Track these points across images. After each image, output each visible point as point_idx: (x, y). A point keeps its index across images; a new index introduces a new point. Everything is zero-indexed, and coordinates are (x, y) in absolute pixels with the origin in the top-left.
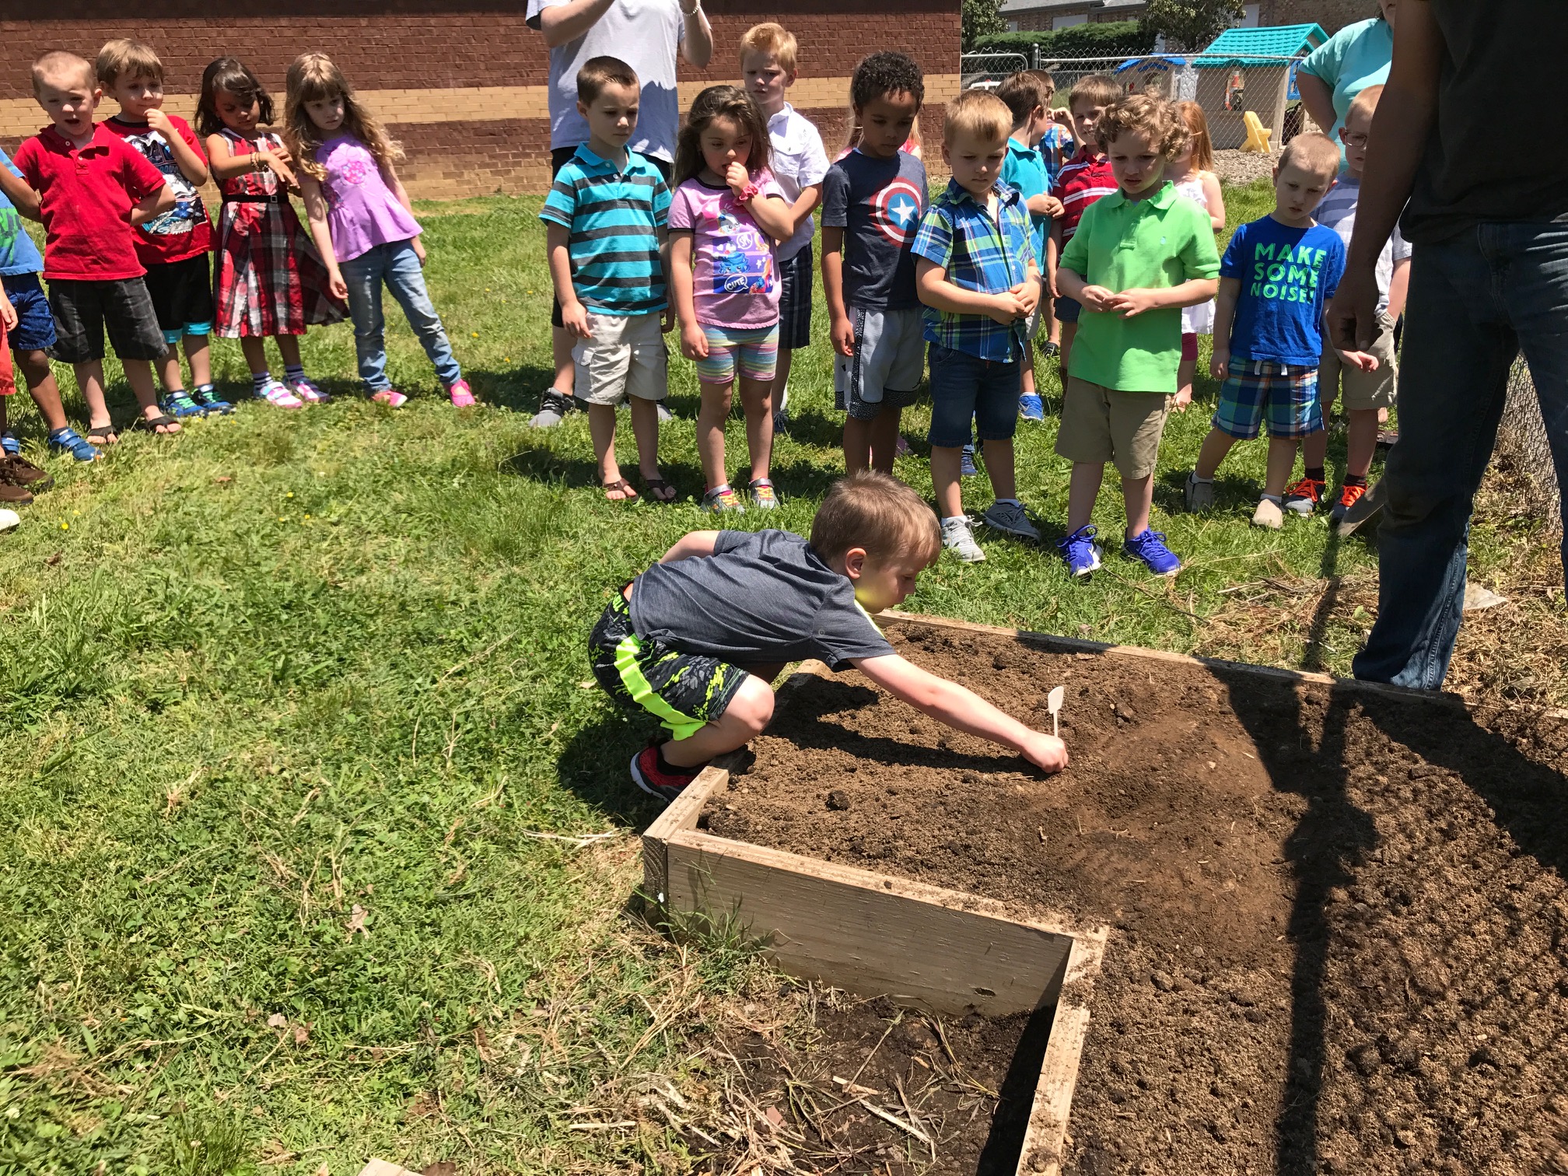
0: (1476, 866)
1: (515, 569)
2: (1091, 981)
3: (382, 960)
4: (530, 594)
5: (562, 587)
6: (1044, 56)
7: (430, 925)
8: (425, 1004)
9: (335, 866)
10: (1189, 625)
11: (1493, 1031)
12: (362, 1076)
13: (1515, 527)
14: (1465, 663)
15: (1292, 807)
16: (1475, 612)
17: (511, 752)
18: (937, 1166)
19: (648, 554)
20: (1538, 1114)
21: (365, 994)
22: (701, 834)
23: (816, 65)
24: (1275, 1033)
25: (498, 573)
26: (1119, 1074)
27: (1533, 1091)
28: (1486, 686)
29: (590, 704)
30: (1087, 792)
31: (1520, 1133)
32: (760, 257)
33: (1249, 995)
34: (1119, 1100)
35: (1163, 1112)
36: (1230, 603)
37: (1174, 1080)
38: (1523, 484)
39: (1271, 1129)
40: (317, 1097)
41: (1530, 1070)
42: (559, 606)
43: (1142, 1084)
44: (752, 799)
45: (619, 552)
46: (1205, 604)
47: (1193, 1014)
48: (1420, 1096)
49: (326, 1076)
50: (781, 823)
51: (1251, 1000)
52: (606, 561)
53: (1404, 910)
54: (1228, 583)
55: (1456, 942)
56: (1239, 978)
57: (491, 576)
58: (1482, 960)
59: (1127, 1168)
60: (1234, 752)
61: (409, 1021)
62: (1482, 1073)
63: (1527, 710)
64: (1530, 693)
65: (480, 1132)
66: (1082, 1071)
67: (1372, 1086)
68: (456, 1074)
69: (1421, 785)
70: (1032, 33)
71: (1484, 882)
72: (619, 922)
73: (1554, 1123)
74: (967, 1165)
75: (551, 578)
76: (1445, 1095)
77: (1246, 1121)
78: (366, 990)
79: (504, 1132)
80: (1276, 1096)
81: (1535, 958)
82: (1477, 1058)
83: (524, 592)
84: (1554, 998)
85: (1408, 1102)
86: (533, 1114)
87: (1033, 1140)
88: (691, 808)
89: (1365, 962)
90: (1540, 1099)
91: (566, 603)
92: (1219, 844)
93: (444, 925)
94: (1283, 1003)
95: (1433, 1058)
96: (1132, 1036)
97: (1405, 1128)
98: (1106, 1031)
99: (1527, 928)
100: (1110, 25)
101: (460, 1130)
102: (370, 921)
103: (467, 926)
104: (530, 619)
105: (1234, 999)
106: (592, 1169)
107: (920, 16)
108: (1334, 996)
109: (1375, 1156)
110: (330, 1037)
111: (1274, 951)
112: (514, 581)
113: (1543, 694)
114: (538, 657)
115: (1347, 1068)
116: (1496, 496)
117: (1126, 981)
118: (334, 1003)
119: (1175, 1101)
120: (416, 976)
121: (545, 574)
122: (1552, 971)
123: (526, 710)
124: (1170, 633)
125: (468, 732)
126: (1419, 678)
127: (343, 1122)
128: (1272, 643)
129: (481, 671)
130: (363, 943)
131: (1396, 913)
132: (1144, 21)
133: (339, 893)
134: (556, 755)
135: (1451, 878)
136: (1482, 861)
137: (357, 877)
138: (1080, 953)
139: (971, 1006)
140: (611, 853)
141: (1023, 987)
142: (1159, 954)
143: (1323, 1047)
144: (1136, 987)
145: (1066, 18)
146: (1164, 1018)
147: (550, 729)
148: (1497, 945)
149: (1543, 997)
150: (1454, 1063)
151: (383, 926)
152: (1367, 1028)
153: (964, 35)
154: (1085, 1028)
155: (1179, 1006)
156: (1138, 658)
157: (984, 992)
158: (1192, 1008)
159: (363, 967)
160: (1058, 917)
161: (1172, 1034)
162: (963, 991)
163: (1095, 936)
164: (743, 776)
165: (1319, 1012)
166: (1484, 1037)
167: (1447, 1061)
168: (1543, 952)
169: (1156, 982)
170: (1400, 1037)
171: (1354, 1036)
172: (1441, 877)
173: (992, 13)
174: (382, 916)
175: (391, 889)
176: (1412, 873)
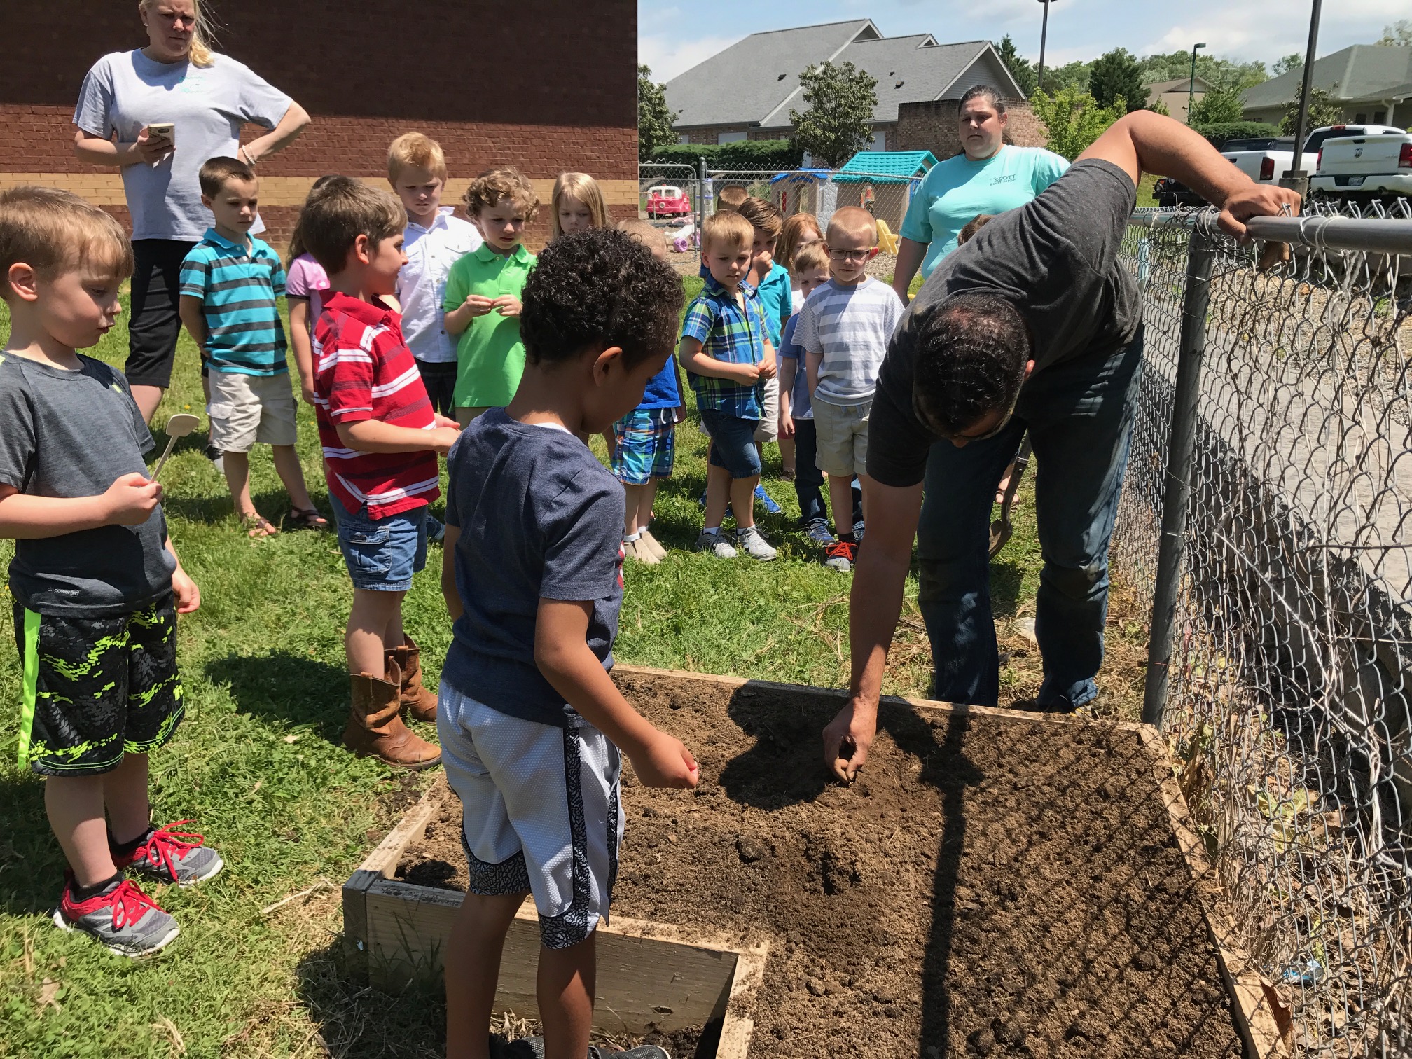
0: (1068, 863)
2: (754, 993)
3: (74, 1033)
5: (268, 648)
6: (710, 168)
7: (125, 993)
9: (27, 941)
10: (838, 660)
11: (1083, 1006)
17: (214, 813)
22: (399, 883)
24: (910, 1024)
29: (293, 760)
33: (888, 993)
41: (1113, 1038)
44: (448, 846)
45: (324, 612)
47: (841, 1014)
51: (890, 998)
52: (310, 621)
53: (1011, 905)
55: (1052, 930)
56: (880, 978)
58: (1073, 944)
62: (1076, 1045)
63: (1103, 725)
69: (1023, 795)
70: (701, 146)
71: (1074, 875)
75: (257, 639)
81: (1115, 938)
82: (1071, 1032)
84: (1129, 972)
88: (389, 858)
93: (140, 990)
94: (916, 998)
95: (1037, 1034)
96: (790, 1040)
98: (767, 1038)
99: (1107, 913)
100: (765, 142)
102: (62, 994)
103: (164, 991)
105: (875, 998)
107: (603, 130)
108: (955, 986)
115: (969, 1051)
117: (784, 990)
121: (251, 636)
122: (1128, 949)
123: (230, 770)
125: (171, 795)
128: (905, 673)
130: (54, 1017)
131: (1005, 909)
132: (793, 140)
133: (31, 968)
134: (259, 812)
135: (1047, 875)
136: (1072, 857)
137: (49, 951)
138: (744, 967)
139: (652, 1025)
140: (313, 905)
141: (697, 1003)
142: (813, 960)
143: (949, 1034)
144: (793, 994)
145: (729, 135)
146: (817, 1022)
147: (253, 787)
148: (1085, 930)
149: (1121, 972)
150: (1054, 1038)
151: (77, 997)
152: (984, 1013)
153: (642, 145)
154: (749, 1037)
155: (830, 1009)
156: (793, 693)
157: (662, 1010)
158: (841, 1009)
159: (54, 1042)
160: (725, 935)
161: (824, 1035)
162: (644, 1011)
163: (758, 951)
164: (439, 824)
165: (945, 1003)
166: (1076, 1012)
167: (1047, 1036)
168: (1120, 933)
169: (810, 989)
170: (1010, 1019)
171: (974, 1021)
172: (1040, 874)
173: (666, 128)
174: (75, 989)
175: (85, 960)
176: (1018, 873)
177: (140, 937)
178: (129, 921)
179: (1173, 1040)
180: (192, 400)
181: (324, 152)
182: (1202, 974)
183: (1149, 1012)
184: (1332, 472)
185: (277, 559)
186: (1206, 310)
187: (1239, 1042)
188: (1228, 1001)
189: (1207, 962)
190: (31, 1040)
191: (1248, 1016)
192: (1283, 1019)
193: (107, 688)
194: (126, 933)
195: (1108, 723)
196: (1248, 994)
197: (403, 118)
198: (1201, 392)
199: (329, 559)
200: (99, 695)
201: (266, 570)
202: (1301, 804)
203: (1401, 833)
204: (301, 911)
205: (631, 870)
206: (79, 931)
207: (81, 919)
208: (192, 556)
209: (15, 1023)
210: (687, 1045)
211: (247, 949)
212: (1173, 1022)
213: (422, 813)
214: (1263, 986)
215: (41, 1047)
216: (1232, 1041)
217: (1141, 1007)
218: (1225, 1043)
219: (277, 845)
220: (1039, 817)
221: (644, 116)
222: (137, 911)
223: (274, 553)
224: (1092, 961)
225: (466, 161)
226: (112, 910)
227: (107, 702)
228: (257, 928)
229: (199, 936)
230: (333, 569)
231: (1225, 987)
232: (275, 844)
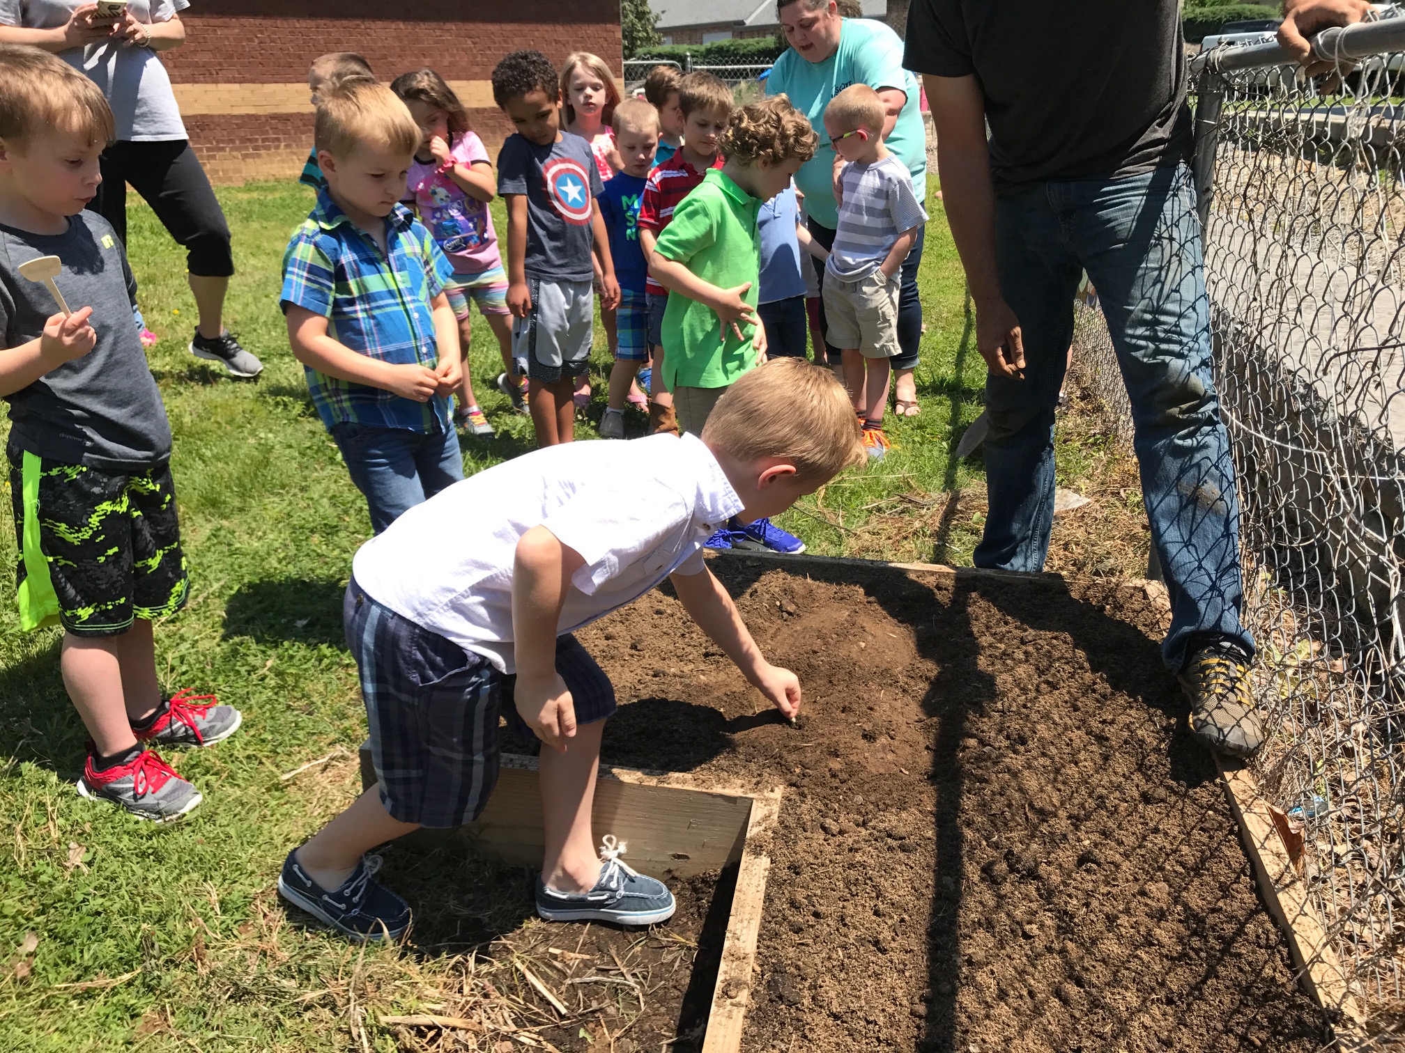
0: (1076, 709)
1: (224, 522)
2: (770, 833)
3: (103, 892)
4: (238, 545)
5: (271, 536)
6: (696, 63)
9: (50, 809)
10: (840, 536)
11: (1096, 837)
12: (87, 1005)
13: (1094, 444)
14: (1061, 552)
15: (928, 673)
16: (1066, 512)
17: (227, 689)
18: (645, 1013)
19: (354, 502)
20: (1133, 899)
24: (924, 858)
26: (798, 908)
27: (1128, 881)
28: (1079, 570)
31: (1120, 916)
33: (902, 831)
34: (798, 930)
35: (835, 935)
36: (873, 517)
37: (844, 907)
38: (1099, 409)
39: (924, 937)
40: (41, 1028)
41: (1125, 865)
42: (268, 554)
43: (816, 915)
45: (325, 501)
46: (852, 519)
47: (857, 850)
48: (1041, 896)
49: (50, 1007)
51: (904, 834)
52: (312, 511)
53: (1022, 749)
54: (870, 501)
55: (1063, 770)
56: (893, 818)
57: (200, 530)
58: (1084, 782)
59: (807, 984)
60: (880, 633)
61: (133, 946)
62: (1087, 871)
63: (1109, 582)
64: (1111, 572)
65: (211, 1041)
66: (766, 909)
67: (1003, 892)
68: (184, 991)
69: (1030, 649)
70: (686, 46)
71: (1083, 721)
73: (1146, 905)
74: (673, 1009)
75: (260, 528)
76: (1060, 892)
77: (904, 933)
79: (234, 1037)
80: (927, 910)
81: (1124, 776)
82: (1084, 860)
83: (233, 543)
84: (1140, 806)
85: (1031, 901)
86: (263, 1017)
87: (725, 972)
89: (994, 793)
90: (1134, 886)
91: (276, 550)
92: (871, 709)
93: (165, 852)
94: (930, 834)
95: (1049, 863)
96: (806, 875)
97: (1030, 923)
98: (784, 874)
99: (1117, 754)
100: (751, 41)
101: (191, 1041)
102: (89, 857)
103: (191, 851)
104: (241, 567)
105: (889, 836)
107: (585, 27)
108: (969, 824)
109: (1008, 948)
110: (52, 971)
111: (921, 793)
112: (222, 533)
113: (1121, 572)
115: (983, 880)
116: (1079, 421)
117: (799, 830)
119: (845, 925)
121: (254, 525)
122: (1138, 786)
123: (241, 649)
124: (824, 545)
125: (184, 673)
126: (1025, 564)
128: (908, 547)
129: (194, 617)
130: (82, 878)
131: (1016, 752)
133: (55, 834)
134: (273, 688)
135: (1057, 719)
137: (75, 817)
138: (759, 811)
139: (669, 871)
140: (330, 773)
141: (713, 847)
142: (826, 805)
143: (963, 865)
144: (808, 834)
145: (713, 35)
146: (833, 858)
147: (265, 666)
148: (1094, 769)
149: (1132, 806)
150: (1065, 866)
151: (103, 860)
152: (996, 846)
153: (625, 48)
154: (767, 873)
155: (845, 847)
156: (798, 562)
157: (679, 857)
158: (856, 846)
159: (83, 901)
160: (739, 782)
161: (840, 869)
162: (662, 859)
163: (772, 795)
165: (959, 838)
166: (1087, 843)
167: (1060, 865)
168: (1130, 772)
169: (824, 829)
170: (1023, 850)
171: (987, 854)
172: (1050, 719)
173: (649, 28)
174: (102, 851)
175: (109, 825)
176: (1027, 718)
177: (163, 804)
178: (151, 789)
179: (1182, 864)
180: (180, 306)
181: (300, 57)
183: (1158, 841)
184: (1352, 294)
185: (276, 453)
186: (1215, 155)
187: (1248, 864)
188: (1236, 828)
189: (1215, 794)
190: (60, 901)
192: (1294, 846)
193: (110, 552)
194: (149, 800)
195: (1114, 580)
196: (1257, 824)
197: (380, 19)
199: (328, 452)
200: (102, 559)
201: (266, 463)
202: (1304, 653)
204: (319, 777)
205: (644, 725)
206: (101, 799)
207: (104, 788)
208: (191, 452)
209: (43, 885)
210: (705, 889)
211: (269, 813)
212: (1185, 849)
214: (1274, 815)
215: (70, 906)
216: (1241, 863)
217: (1150, 836)
218: (1235, 865)
219: (291, 718)
220: (1047, 669)
221: (626, 17)
222: (159, 779)
223: (273, 447)
225: (446, 63)
226: (133, 778)
227: (111, 566)
228: (277, 794)
229: (221, 800)
230: (332, 460)
231: (1233, 816)
232: (290, 716)
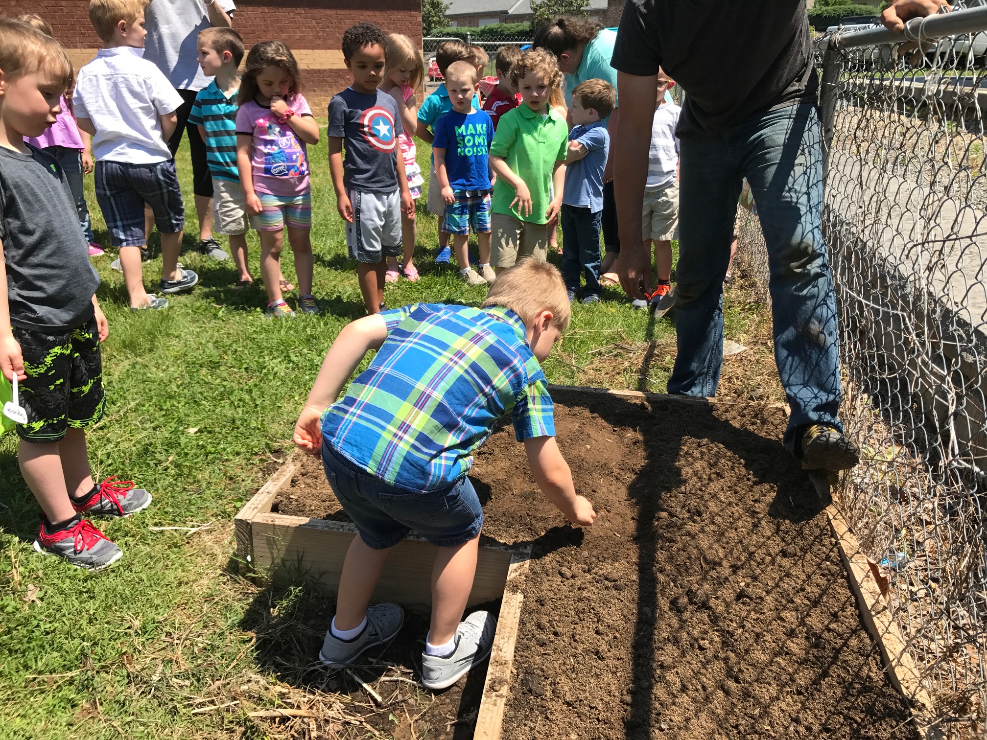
0: (736, 492)
1: (139, 359)
2: (523, 577)
3: (51, 619)
4: (149, 375)
5: (172, 369)
7: (86, 592)
8: (85, 644)
9: (14, 560)
10: (573, 372)
11: (748, 580)
12: (40, 698)
13: (750, 309)
14: (726, 384)
15: (635, 467)
16: (731, 356)
17: (141, 477)
18: (435, 703)
19: (231, 345)
20: (774, 622)
21: (40, 643)
22: (274, 515)
23: (331, 42)
24: (630, 594)
25: (127, 362)
26: (542, 629)
27: (771, 610)
28: (739, 396)
29: (194, 442)
30: (517, 468)
31: (765, 633)
32: (295, 153)
33: (615, 575)
34: (543, 644)
35: (569, 648)
36: (596, 359)
37: (574, 628)
38: (753, 285)
39: (630, 649)
40: (7, 714)
41: (768, 599)
42: (170, 381)
43: (556, 634)
44: (307, 490)
45: (210, 345)
46: (581, 360)
47: (584, 589)
48: (711, 620)
49: (13, 699)
50: (327, 503)
51: (616, 578)
52: (201, 352)
53: (698, 519)
54: (594, 348)
55: (727, 534)
56: (609, 567)
57: (122, 364)
58: (741, 542)
59: (549, 682)
60: (601, 439)
61: (72, 657)
62: (744, 603)
63: (759, 405)
64: (761, 398)
65: (128, 723)
66: (520, 630)
67: (684, 618)
68: (109, 688)
69: (705, 450)
70: (466, 28)
71: (740, 500)
72: (221, 578)
73: (784, 627)
74: (454, 700)
75: (164, 363)
76: (725, 618)
77: (616, 646)
78: (40, 640)
79: (145, 720)
80: (632, 630)
81: (769, 538)
82: (741, 596)
83: (145, 374)
84: (779, 558)
85: (704, 624)
86: (166, 707)
87: (492, 674)
88: (266, 499)
89: (679, 550)
90: (774, 614)
91: (175, 379)
92: (594, 491)
93: (96, 590)
94: (634, 578)
95: (717, 598)
96: (549, 606)
97: (703, 639)
98: (533, 605)
99: (763, 522)
100: (512, 25)
101: (114, 724)
102: (41, 594)
103: (115, 590)
104: (150, 390)
105: (606, 579)
106: (208, 736)
107: (396, 13)
108: (661, 571)
109: (688, 657)
110: (15, 674)
111: (628, 549)
112: (138, 367)
113: (768, 397)
114: (157, 415)
115: (671, 609)
116: (739, 293)
117: (544, 575)
118: (16, 651)
119: (575, 641)
120: (77, 627)
121: (160, 361)
122: (778, 545)
123: (151, 449)
124: (562, 378)
125: (109, 465)
126: (702, 392)
127: (28, 729)
128: (620, 379)
129: (117, 426)
130: (36, 609)
131: (694, 521)
132: (533, 23)
133: (18, 578)
134: (173, 476)
135: (723, 498)
136: (739, 489)
137: (31, 566)
140: (214, 536)
142: (563, 558)
143: (657, 599)
144: (550, 578)
145: (486, 20)
146: (567, 594)
147: (167, 460)
148: (748, 534)
149: (773, 559)
150: (728, 600)
151: (51, 596)
152: (681, 586)
153: (424, 28)
154: (521, 605)
155: (576, 586)
158: (583, 586)
159: (38, 625)
160: (502, 541)
161: (572, 602)
163: (525, 551)
164: (300, 477)
165: (654, 581)
166: (742, 584)
167: (724, 599)
168: (772, 535)
169: (561, 574)
170: (699, 589)
171: (674, 591)
172: (718, 498)
173: (441, 15)
174: (50, 590)
175: (56, 572)
176: (702, 498)
177: (95, 558)
178: (86, 547)
179: (808, 599)
182: (828, 558)
183: (792, 583)
184: (926, 204)
186: (835, 107)
187: (853, 598)
188: (845, 573)
189: (831, 550)
190: (20, 625)
191: (859, 581)
192: (883, 583)
193: (58, 382)
194: (85, 555)
195: (763, 403)
196: (859, 569)
198: (830, 168)
199: (213, 310)
200: (52, 387)
202: (893, 455)
203: (970, 444)
204: (206, 538)
206: (50, 554)
207: (53, 546)
209: (8, 614)
211: (170, 563)
212: (808, 589)
213: (288, 470)
214: (870, 564)
216: (848, 598)
217: (787, 580)
218: (843, 599)
219: (186, 497)
220: (716, 464)
221: (424, 6)
222: (92, 540)
224: (753, 553)
226: (74, 539)
227: (58, 392)
228: (176, 550)
229: (136, 555)
230: (215, 316)
231: (843, 566)
232: (185, 495)
